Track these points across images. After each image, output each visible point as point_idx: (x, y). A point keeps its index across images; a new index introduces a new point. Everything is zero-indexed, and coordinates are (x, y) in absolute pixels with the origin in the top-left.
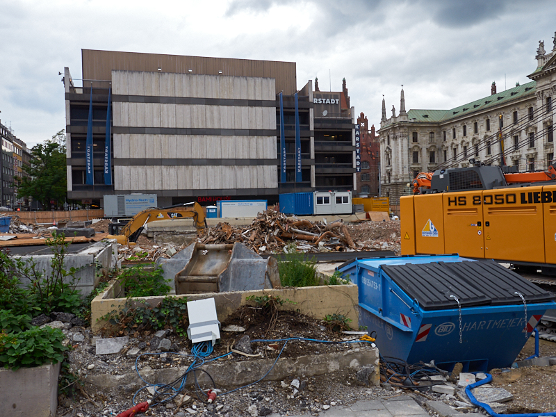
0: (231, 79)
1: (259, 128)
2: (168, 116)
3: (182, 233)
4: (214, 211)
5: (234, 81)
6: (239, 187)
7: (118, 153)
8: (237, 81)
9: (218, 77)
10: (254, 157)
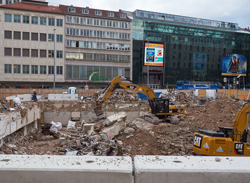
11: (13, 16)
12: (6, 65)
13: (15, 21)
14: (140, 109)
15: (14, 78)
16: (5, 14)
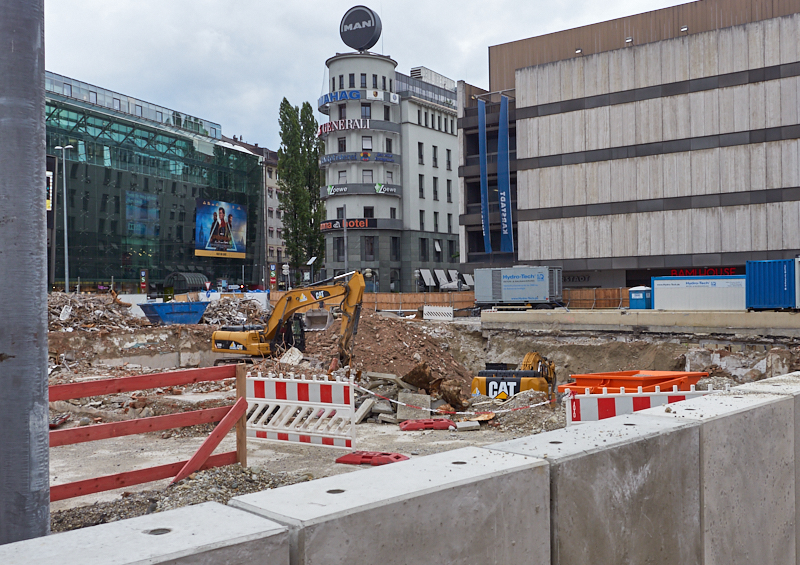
0: (712, 37)
1: (772, 124)
2: (598, 128)
3: (529, 335)
4: (641, 296)
5: (718, 39)
6: (727, 248)
7: (525, 201)
8: (726, 37)
9: (686, 40)
10: (759, 184)
14: (181, 346)
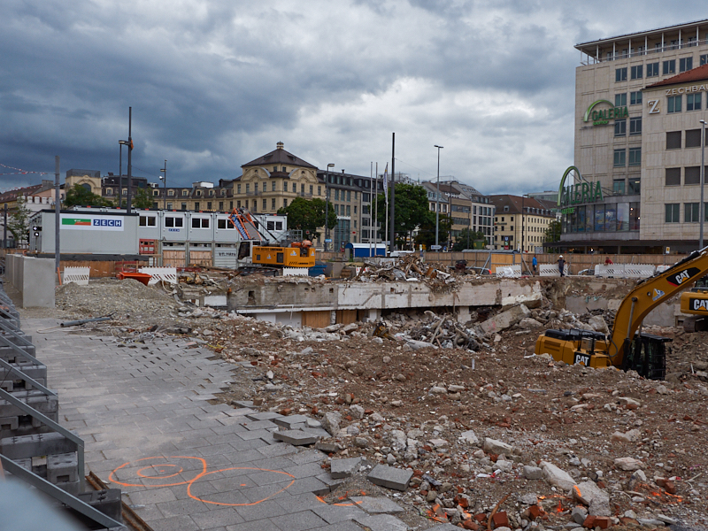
11: (684, 99)
12: (668, 206)
13: (690, 108)
15: (684, 234)
16: (669, 98)
